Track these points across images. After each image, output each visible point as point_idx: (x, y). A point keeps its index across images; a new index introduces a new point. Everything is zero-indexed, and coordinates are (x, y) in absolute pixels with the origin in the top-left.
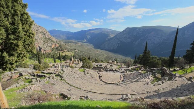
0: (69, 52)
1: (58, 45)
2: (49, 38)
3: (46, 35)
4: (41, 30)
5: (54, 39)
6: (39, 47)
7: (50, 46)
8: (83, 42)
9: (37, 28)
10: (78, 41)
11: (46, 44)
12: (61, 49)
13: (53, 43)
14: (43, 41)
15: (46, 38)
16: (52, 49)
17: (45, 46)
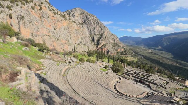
0: (132, 58)
1: (123, 50)
2: (117, 43)
3: (115, 41)
4: (112, 37)
5: (121, 45)
6: (108, 50)
7: (116, 50)
8: (155, 49)
9: (110, 36)
10: (149, 47)
11: (114, 48)
12: (125, 54)
13: (119, 48)
14: (111, 46)
15: (115, 43)
16: (117, 52)
17: (112, 50)
